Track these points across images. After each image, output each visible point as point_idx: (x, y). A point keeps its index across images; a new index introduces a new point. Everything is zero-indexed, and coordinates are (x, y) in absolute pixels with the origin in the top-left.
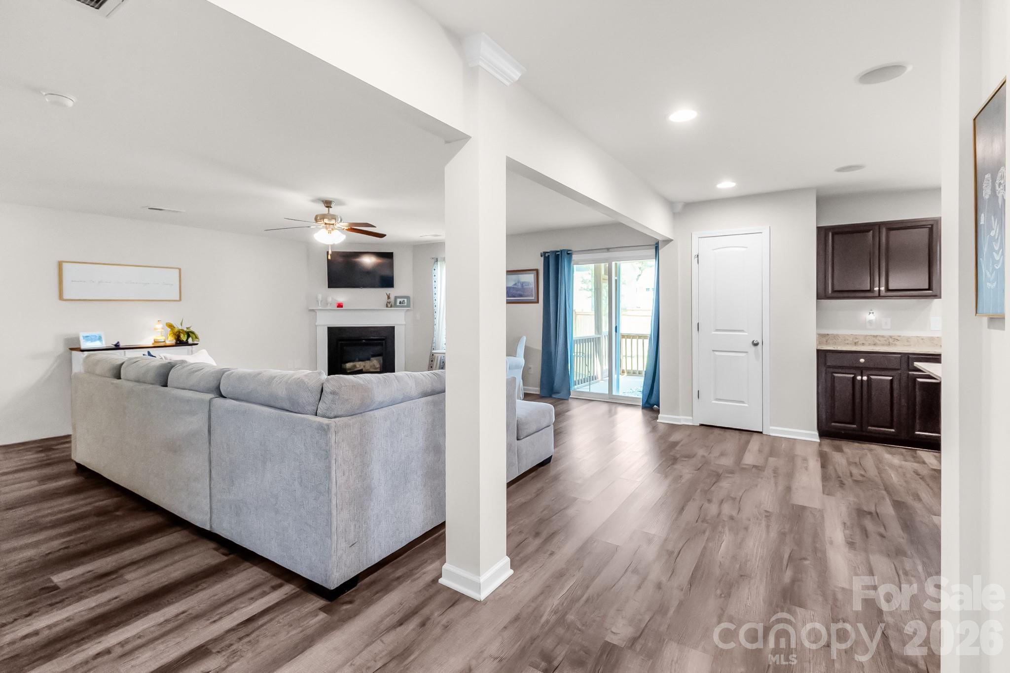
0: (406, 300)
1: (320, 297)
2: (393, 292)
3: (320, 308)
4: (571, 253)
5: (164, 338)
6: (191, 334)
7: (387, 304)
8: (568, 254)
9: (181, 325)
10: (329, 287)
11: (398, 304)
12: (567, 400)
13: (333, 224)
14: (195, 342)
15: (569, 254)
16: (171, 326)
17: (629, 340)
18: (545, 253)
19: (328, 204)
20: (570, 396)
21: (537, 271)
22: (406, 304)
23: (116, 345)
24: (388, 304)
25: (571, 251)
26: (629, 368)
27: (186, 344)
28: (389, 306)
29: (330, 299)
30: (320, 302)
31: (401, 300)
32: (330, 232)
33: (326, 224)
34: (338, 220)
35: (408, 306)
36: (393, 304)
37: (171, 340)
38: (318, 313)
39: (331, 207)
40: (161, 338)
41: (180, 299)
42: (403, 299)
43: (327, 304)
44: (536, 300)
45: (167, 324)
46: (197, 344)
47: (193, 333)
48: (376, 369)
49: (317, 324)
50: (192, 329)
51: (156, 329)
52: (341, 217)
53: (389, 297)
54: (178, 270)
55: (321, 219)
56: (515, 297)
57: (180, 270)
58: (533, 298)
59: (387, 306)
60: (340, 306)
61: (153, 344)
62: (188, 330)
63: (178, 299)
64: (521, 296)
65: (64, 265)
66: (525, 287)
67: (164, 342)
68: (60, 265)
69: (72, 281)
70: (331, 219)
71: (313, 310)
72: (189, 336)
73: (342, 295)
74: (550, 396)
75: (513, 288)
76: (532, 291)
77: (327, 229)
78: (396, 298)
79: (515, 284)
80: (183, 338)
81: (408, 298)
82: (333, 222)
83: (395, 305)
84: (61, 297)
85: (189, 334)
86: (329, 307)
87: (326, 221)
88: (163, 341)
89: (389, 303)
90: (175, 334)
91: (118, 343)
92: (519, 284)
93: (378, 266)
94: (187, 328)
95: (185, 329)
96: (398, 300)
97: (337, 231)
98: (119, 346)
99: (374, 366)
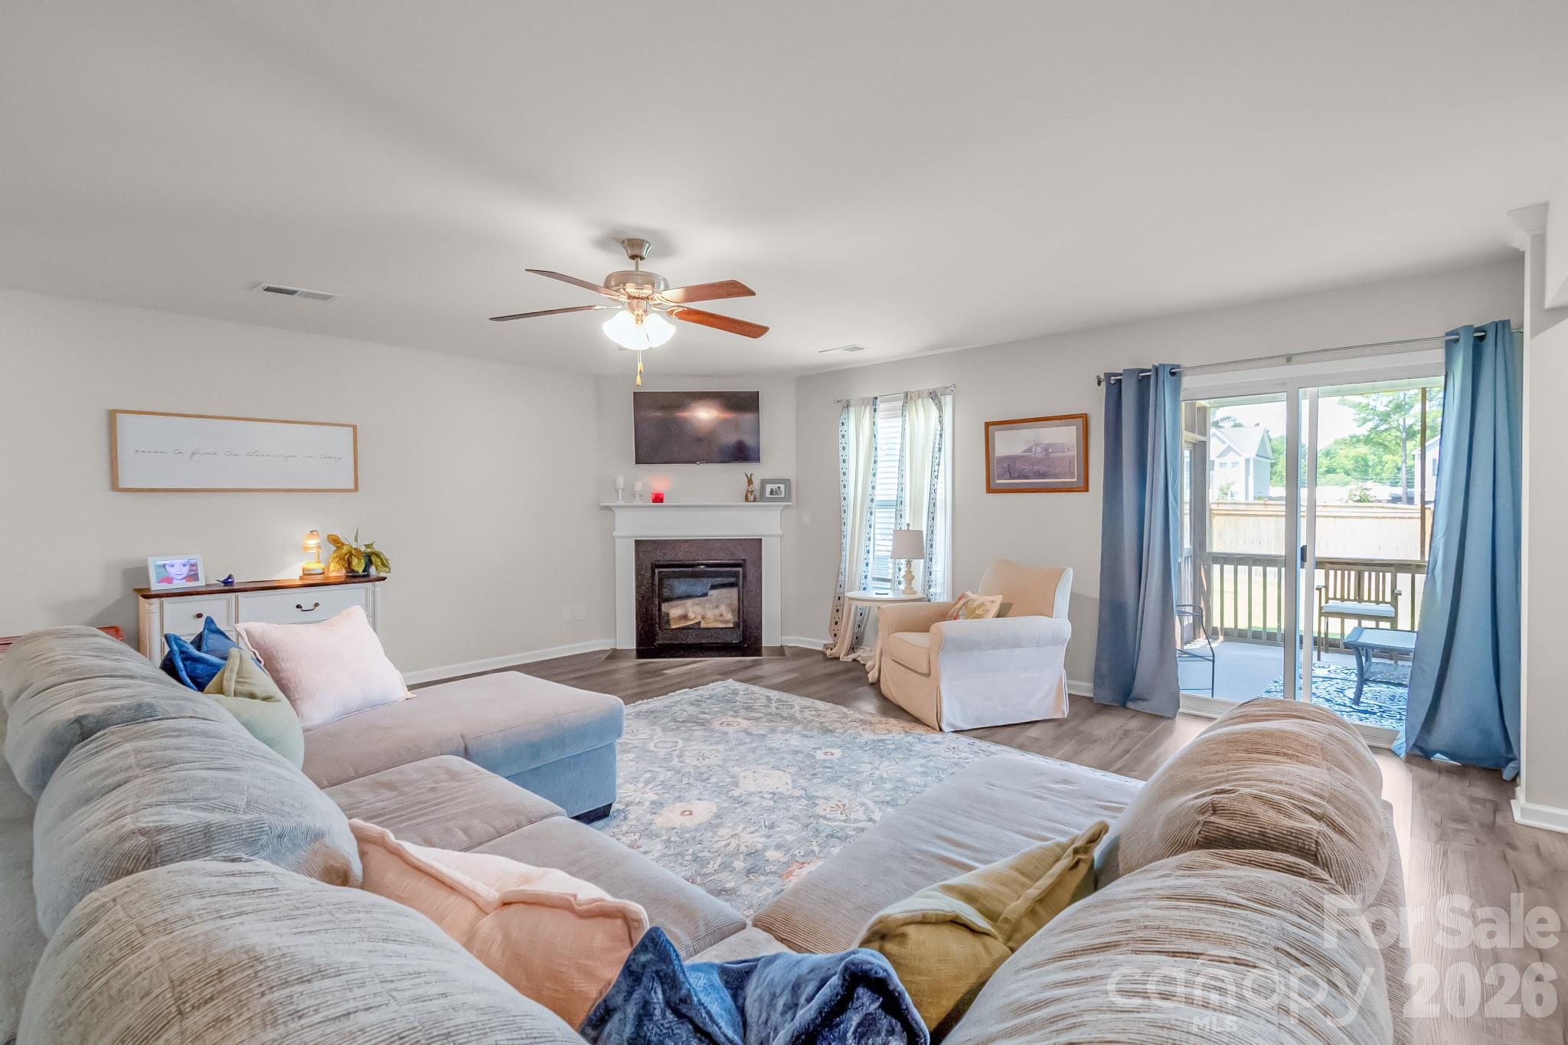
0: (782, 487)
1: (621, 481)
2: (759, 472)
3: (621, 503)
4: (1179, 372)
5: (322, 565)
6: (373, 559)
7: (746, 495)
8: (1173, 374)
9: (356, 540)
10: (639, 461)
11: (768, 494)
12: (1172, 718)
13: (647, 298)
14: (382, 574)
15: (1175, 373)
16: (336, 541)
17: (1229, 569)
18: (1108, 376)
19: (634, 247)
20: (1181, 710)
21: (1085, 418)
22: (783, 496)
23: (226, 582)
24: (749, 494)
25: (1178, 367)
26: (1229, 624)
27: (365, 577)
28: (751, 498)
29: (639, 486)
30: (620, 491)
31: (774, 486)
32: (639, 320)
33: (630, 297)
34: (659, 287)
35: (787, 498)
36: (758, 495)
37: (336, 571)
38: (618, 514)
39: (642, 258)
40: (316, 566)
41: (356, 489)
42: (777, 486)
43: (634, 495)
44: (1082, 484)
45: (329, 536)
46: (384, 579)
47: (378, 555)
48: (727, 622)
49: (615, 534)
50: (377, 548)
51: (305, 548)
52: (665, 280)
53: (750, 482)
54: (351, 429)
55: (617, 285)
56: (1026, 477)
57: (355, 428)
58: (1075, 480)
59: (747, 499)
60: (658, 499)
61: (301, 578)
62: (369, 550)
63: (351, 486)
64: (1044, 475)
65: (120, 417)
66: (1051, 455)
67: (323, 573)
68: (112, 416)
69: (137, 451)
70: (642, 284)
71: (608, 508)
72: (369, 563)
73: (662, 478)
74: (1124, 706)
75: (1023, 456)
76: (1071, 463)
77: (632, 310)
78: (764, 482)
79: (1030, 450)
80: (359, 566)
81: (786, 482)
82: (647, 291)
83: (761, 497)
84: (115, 486)
85: (369, 558)
86: (639, 503)
87: (631, 288)
88: (320, 572)
89: (752, 492)
90: (342, 559)
91: (230, 577)
92: (1039, 450)
93: (724, 423)
94: (367, 546)
95: (363, 549)
96: (769, 488)
97: (657, 315)
98: (232, 583)
99: (721, 615)
